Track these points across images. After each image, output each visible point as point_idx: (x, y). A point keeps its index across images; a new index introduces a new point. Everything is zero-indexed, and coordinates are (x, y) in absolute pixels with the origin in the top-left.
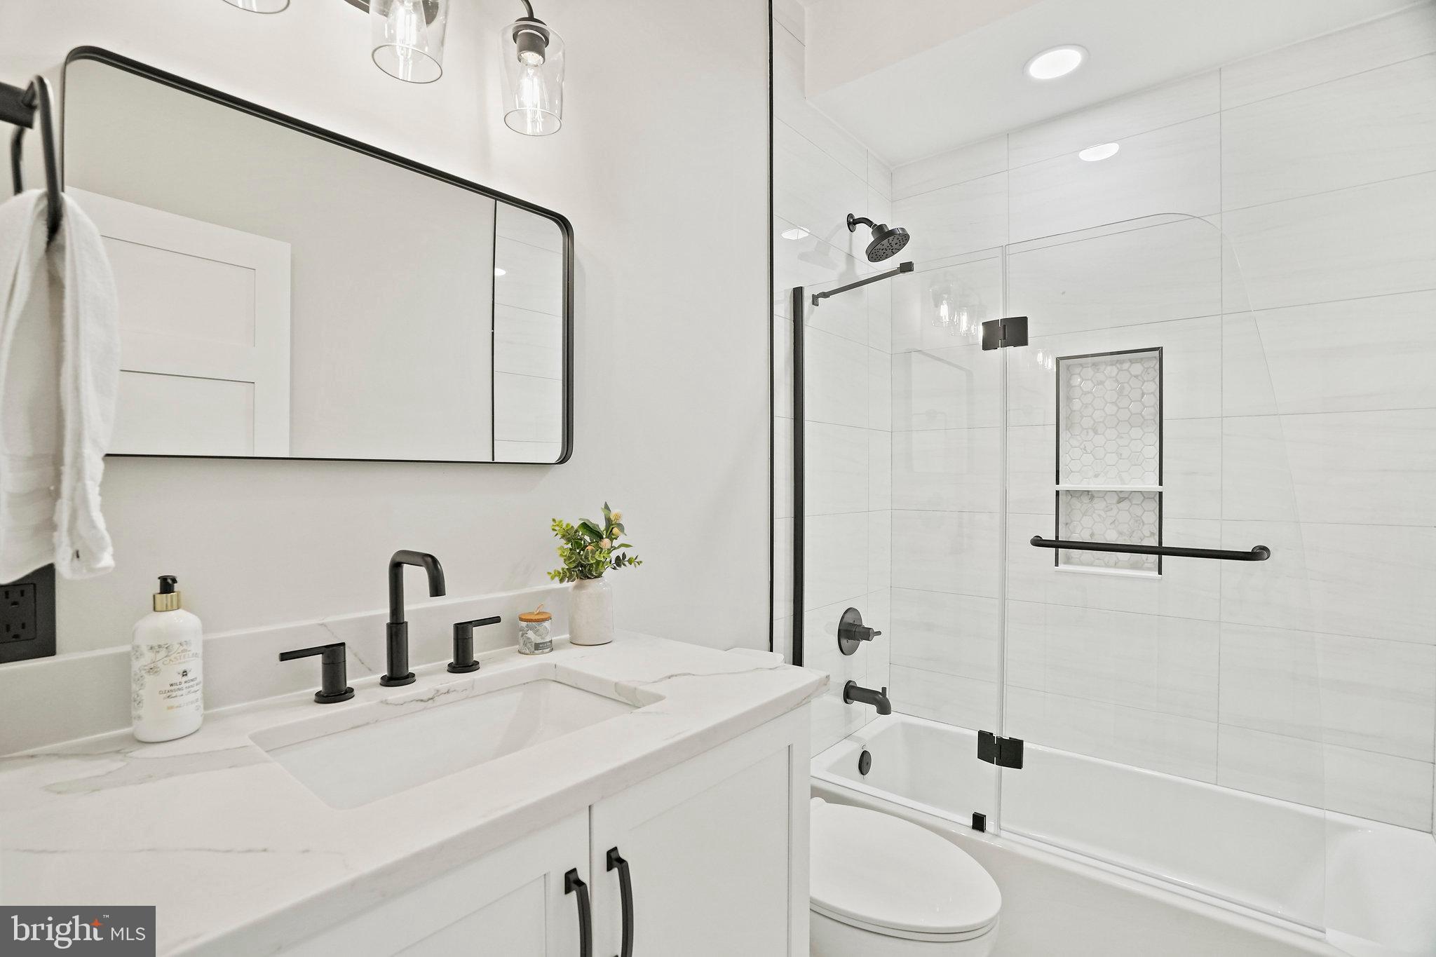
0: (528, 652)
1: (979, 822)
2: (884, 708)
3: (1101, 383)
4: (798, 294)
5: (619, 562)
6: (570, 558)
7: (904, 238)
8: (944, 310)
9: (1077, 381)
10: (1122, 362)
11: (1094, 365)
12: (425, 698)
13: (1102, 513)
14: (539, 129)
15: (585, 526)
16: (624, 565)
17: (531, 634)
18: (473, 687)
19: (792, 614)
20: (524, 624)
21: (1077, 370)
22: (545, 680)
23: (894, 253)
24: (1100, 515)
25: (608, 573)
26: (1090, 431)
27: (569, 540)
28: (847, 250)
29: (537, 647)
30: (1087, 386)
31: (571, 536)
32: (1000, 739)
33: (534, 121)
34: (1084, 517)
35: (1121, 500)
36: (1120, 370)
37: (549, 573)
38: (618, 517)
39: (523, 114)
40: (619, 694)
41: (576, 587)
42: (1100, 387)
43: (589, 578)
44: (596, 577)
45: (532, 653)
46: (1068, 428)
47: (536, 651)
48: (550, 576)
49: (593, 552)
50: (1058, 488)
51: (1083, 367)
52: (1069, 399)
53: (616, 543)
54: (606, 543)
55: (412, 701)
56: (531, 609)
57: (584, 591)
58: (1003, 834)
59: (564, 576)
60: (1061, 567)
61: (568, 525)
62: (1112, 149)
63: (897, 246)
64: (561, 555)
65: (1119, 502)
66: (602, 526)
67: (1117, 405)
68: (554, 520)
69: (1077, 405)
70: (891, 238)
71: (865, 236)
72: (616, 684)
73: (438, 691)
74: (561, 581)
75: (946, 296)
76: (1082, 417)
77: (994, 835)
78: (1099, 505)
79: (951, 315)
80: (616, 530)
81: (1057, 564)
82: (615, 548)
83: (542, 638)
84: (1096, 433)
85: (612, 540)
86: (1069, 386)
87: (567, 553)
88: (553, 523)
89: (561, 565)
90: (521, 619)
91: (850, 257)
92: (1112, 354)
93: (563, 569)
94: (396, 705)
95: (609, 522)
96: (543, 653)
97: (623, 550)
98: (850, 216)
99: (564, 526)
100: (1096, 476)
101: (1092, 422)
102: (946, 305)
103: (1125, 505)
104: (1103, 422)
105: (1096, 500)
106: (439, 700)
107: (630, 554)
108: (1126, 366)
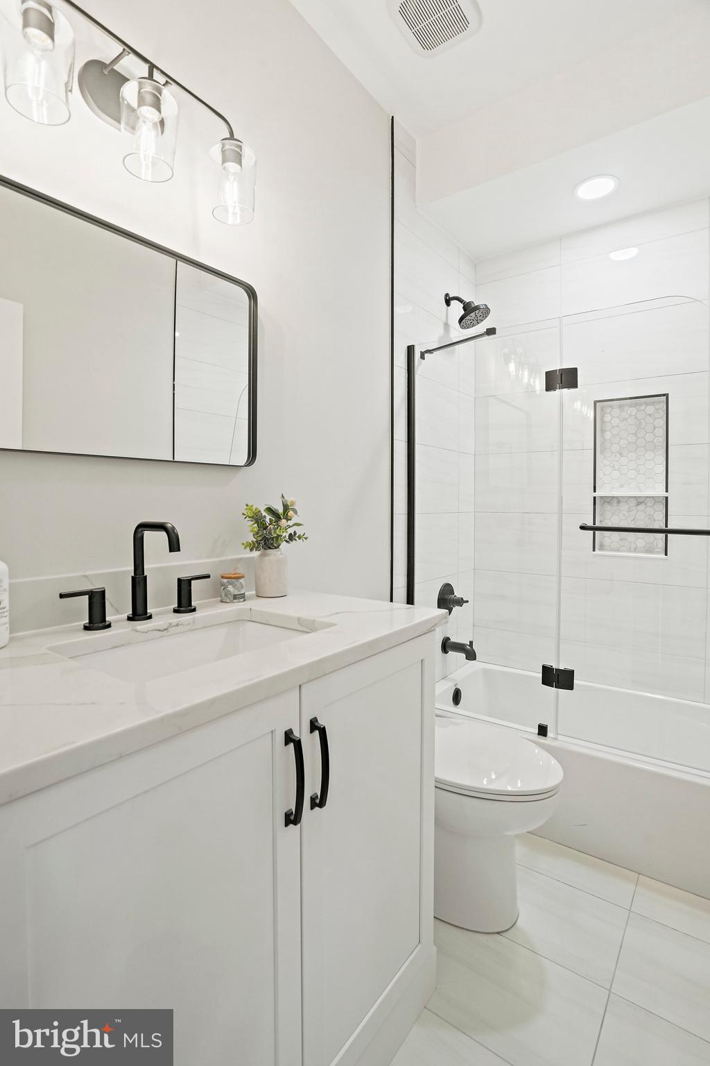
0: (228, 601)
1: (543, 731)
2: (471, 655)
3: (626, 419)
4: (410, 349)
5: (291, 537)
6: (257, 533)
7: (487, 311)
8: (512, 367)
9: (607, 418)
10: (640, 405)
11: (620, 406)
12: (162, 629)
13: (625, 513)
14: (239, 220)
15: (270, 510)
16: (295, 540)
17: (230, 588)
18: (194, 622)
19: (406, 585)
20: (225, 581)
21: (608, 410)
22: (242, 620)
23: (478, 323)
24: (624, 515)
25: (284, 545)
26: (618, 454)
27: (257, 522)
28: (444, 320)
29: (235, 597)
30: (616, 421)
31: (257, 519)
32: (557, 670)
33: (234, 214)
34: (613, 517)
35: (639, 504)
36: (638, 411)
37: (243, 544)
38: (293, 503)
39: (226, 210)
40: (302, 626)
41: (261, 556)
42: (625, 422)
43: (270, 548)
44: (276, 548)
45: (231, 602)
46: (602, 453)
47: (234, 601)
48: (244, 547)
49: (275, 529)
50: (595, 494)
51: (612, 408)
52: (603, 431)
53: (290, 523)
54: (283, 522)
55: (153, 630)
56: (229, 571)
57: (267, 558)
58: (560, 737)
59: (253, 547)
60: (597, 552)
61: (256, 509)
62: (633, 252)
63: (481, 318)
64: (252, 531)
65: (638, 505)
66: (281, 510)
67: (636, 436)
68: (247, 505)
69: (608, 435)
70: (477, 312)
71: (457, 309)
72: (299, 618)
73: (170, 624)
74: (251, 550)
75: (513, 356)
76: (612, 444)
77: (554, 738)
78: (624, 507)
79: (517, 370)
80: (291, 513)
81: (594, 550)
82: (290, 527)
83: (239, 591)
84: (621, 455)
85: (288, 520)
86: (603, 422)
87: (256, 530)
88: (246, 507)
89: (251, 539)
90: (223, 577)
91: (446, 325)
92: (631, 398)
93: (252, 541)
94: (143, 632)
95: (286, 508)
96: (239, 602)
97: (295, 528)
98: (447, 295)
99: (254, 510)
100: (622, 486)
101: (619, 448)
102: (513, 364)
103: (641, 507)
104: (626, 447)
105: (622, 504)
106: (172, 630)
107: (299, 531)
108: (643, 408)
